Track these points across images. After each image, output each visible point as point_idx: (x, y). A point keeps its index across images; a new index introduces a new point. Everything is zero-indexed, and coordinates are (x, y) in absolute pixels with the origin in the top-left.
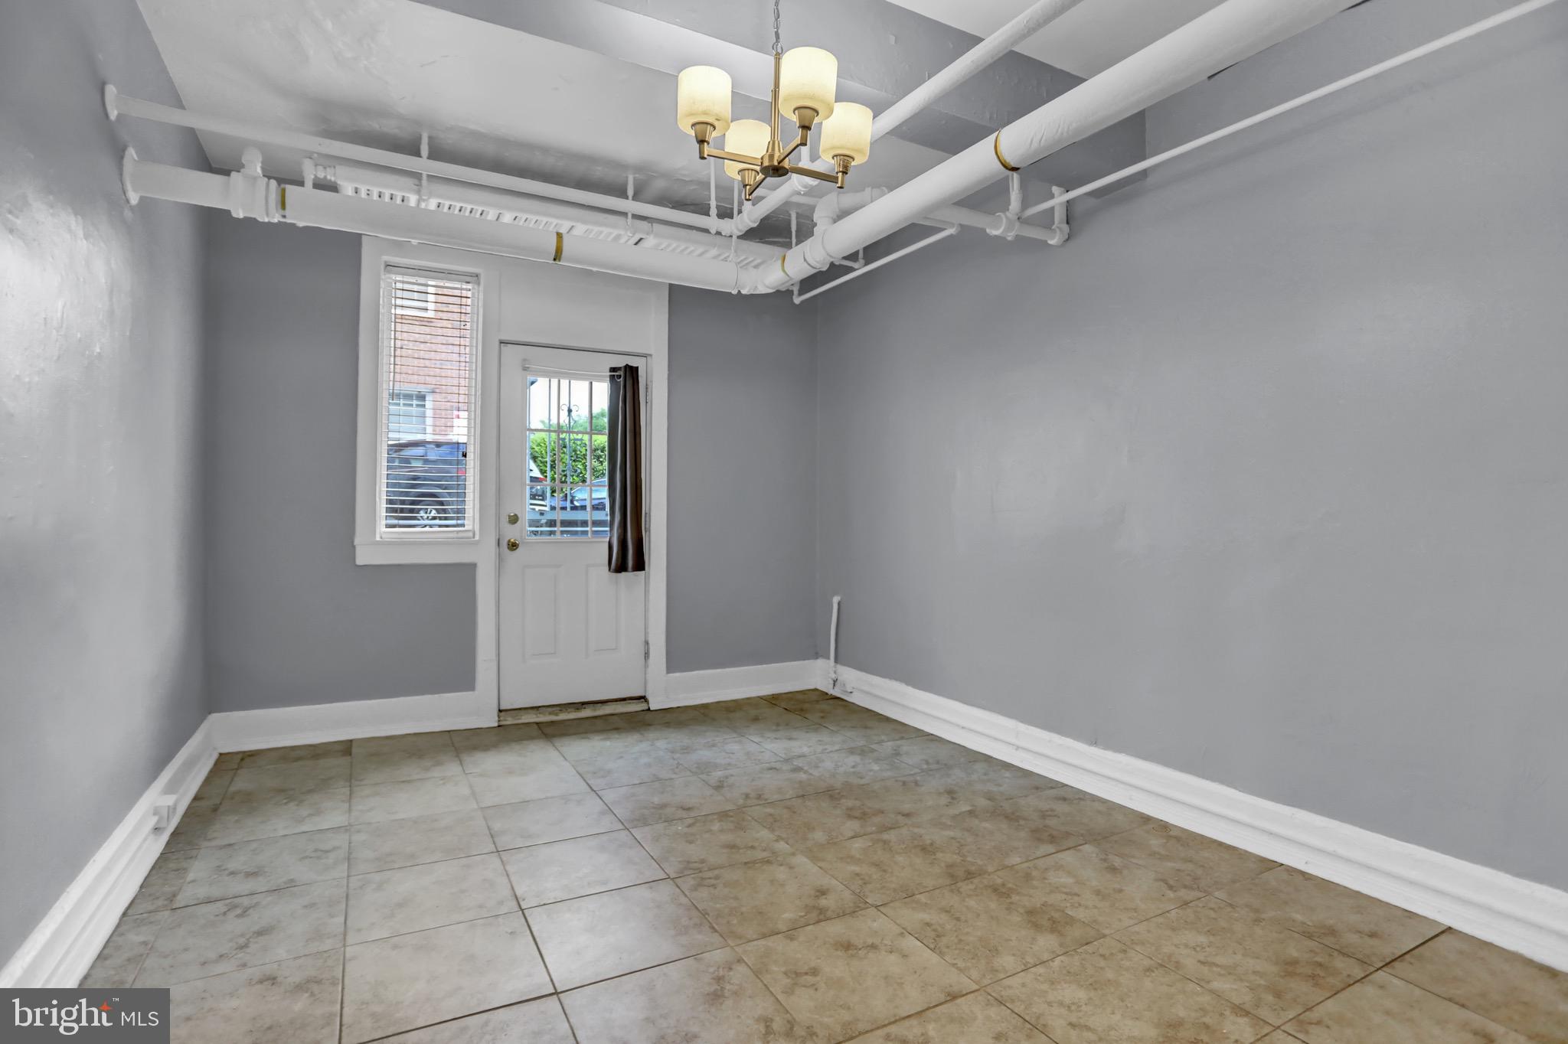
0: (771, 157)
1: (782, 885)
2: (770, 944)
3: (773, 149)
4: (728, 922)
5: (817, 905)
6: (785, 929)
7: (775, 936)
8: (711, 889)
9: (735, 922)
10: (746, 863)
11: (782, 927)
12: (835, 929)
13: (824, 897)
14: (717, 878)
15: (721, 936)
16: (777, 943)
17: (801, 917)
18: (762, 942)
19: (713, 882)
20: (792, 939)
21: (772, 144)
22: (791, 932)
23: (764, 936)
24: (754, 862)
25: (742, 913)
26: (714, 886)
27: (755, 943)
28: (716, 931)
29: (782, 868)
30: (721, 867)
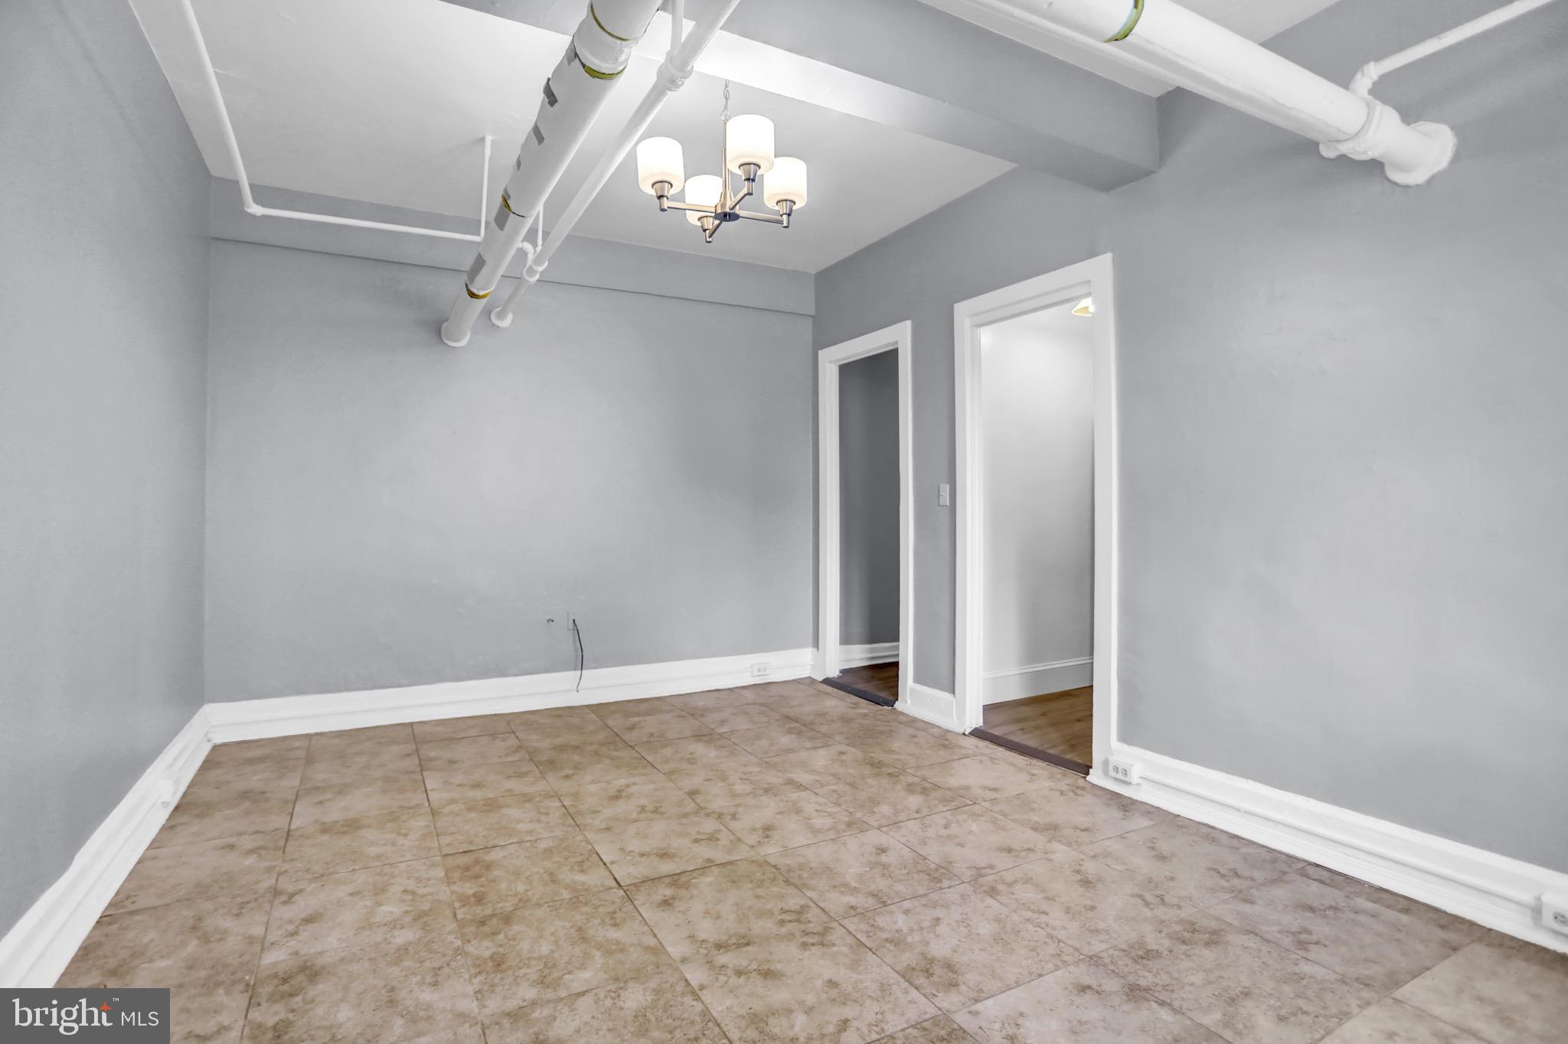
0: (723, 205)
1: (707, 912)
2: (728, 857)
3: (725, 198)
4: (764, 874)
5: (677, 890)
6: (713, 868)
7: (723, 862)
8: (786, 908)
9: (758, 874)
10: (748, 944)
11: (716, 870)
12: (668, 867)
13: (666, 898)
14: (782, 923)
15: (769, 864)
16: (721, 856)
17: (695, 878)
18: (733, 858)
19: (787, 917)
20: (709, 860)
21: (724, 195)
22: (708, 865)
23: (731, 863)
24: (738, 946)
25: (751, 882)
26: (783, 911)
27: (739, 858)
28: (774, 866)
29: (703, 936)
30: (779, 938)
